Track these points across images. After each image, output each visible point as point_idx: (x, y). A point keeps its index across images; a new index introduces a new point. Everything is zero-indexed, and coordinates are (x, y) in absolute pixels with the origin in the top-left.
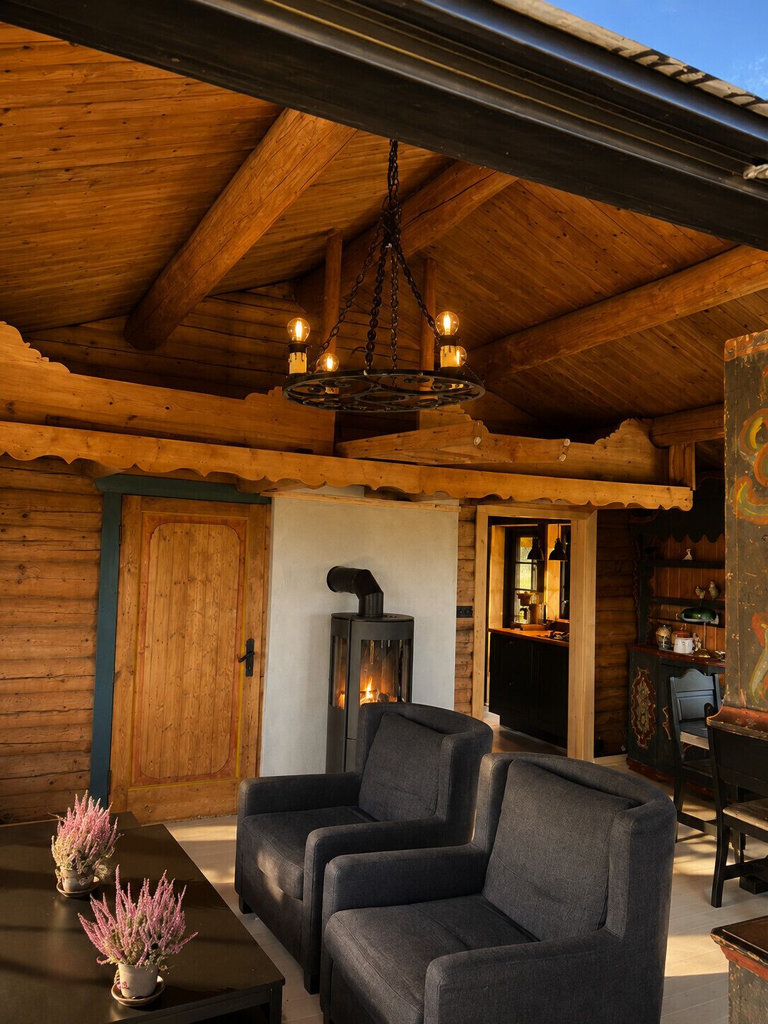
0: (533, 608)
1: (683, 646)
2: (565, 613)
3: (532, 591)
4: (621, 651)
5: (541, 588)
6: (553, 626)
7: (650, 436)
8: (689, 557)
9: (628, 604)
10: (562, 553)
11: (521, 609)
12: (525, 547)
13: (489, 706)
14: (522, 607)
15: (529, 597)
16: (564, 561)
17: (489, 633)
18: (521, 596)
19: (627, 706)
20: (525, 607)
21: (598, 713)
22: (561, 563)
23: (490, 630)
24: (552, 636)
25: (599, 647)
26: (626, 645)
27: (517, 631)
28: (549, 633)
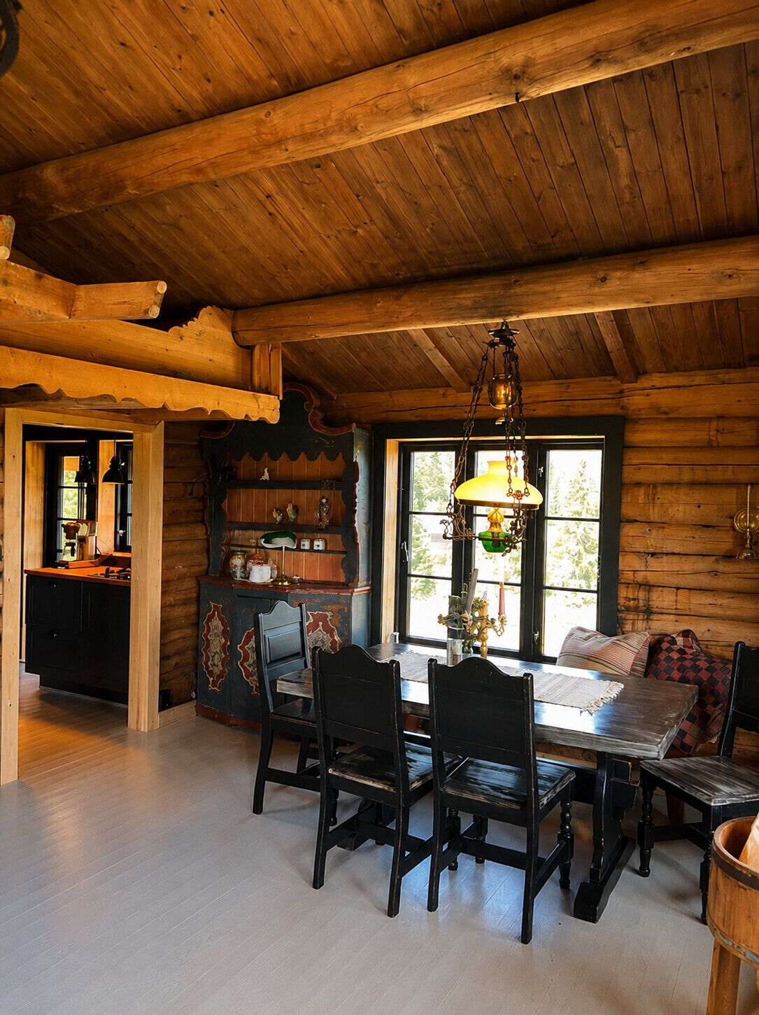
0: (83, 540)
1: (261, 574)
2: (122, 545)
3: (78, 521)
4: (190, 584)
5: (92, 516)
6: (107, 561)
7: (234, 333)
8: (266, 476)
9: (200, 531)
10: (118, 474)
11: (67, 544)
12: (70, 468)
13: (26, 663)
14: (68, 541)
15: (76, 529)
16: (119, 484)
17: (25, 575)
18: (67, 528)
19: (198, 648)
20: (72, 541)
21: (164, 658)
22: (117, 486)
23: (26, 571)
24: (107, 574)
25: (166, 583)
26: (198, 578)
27: (60, 571)
28: (102, 570)
